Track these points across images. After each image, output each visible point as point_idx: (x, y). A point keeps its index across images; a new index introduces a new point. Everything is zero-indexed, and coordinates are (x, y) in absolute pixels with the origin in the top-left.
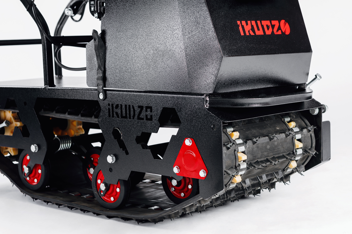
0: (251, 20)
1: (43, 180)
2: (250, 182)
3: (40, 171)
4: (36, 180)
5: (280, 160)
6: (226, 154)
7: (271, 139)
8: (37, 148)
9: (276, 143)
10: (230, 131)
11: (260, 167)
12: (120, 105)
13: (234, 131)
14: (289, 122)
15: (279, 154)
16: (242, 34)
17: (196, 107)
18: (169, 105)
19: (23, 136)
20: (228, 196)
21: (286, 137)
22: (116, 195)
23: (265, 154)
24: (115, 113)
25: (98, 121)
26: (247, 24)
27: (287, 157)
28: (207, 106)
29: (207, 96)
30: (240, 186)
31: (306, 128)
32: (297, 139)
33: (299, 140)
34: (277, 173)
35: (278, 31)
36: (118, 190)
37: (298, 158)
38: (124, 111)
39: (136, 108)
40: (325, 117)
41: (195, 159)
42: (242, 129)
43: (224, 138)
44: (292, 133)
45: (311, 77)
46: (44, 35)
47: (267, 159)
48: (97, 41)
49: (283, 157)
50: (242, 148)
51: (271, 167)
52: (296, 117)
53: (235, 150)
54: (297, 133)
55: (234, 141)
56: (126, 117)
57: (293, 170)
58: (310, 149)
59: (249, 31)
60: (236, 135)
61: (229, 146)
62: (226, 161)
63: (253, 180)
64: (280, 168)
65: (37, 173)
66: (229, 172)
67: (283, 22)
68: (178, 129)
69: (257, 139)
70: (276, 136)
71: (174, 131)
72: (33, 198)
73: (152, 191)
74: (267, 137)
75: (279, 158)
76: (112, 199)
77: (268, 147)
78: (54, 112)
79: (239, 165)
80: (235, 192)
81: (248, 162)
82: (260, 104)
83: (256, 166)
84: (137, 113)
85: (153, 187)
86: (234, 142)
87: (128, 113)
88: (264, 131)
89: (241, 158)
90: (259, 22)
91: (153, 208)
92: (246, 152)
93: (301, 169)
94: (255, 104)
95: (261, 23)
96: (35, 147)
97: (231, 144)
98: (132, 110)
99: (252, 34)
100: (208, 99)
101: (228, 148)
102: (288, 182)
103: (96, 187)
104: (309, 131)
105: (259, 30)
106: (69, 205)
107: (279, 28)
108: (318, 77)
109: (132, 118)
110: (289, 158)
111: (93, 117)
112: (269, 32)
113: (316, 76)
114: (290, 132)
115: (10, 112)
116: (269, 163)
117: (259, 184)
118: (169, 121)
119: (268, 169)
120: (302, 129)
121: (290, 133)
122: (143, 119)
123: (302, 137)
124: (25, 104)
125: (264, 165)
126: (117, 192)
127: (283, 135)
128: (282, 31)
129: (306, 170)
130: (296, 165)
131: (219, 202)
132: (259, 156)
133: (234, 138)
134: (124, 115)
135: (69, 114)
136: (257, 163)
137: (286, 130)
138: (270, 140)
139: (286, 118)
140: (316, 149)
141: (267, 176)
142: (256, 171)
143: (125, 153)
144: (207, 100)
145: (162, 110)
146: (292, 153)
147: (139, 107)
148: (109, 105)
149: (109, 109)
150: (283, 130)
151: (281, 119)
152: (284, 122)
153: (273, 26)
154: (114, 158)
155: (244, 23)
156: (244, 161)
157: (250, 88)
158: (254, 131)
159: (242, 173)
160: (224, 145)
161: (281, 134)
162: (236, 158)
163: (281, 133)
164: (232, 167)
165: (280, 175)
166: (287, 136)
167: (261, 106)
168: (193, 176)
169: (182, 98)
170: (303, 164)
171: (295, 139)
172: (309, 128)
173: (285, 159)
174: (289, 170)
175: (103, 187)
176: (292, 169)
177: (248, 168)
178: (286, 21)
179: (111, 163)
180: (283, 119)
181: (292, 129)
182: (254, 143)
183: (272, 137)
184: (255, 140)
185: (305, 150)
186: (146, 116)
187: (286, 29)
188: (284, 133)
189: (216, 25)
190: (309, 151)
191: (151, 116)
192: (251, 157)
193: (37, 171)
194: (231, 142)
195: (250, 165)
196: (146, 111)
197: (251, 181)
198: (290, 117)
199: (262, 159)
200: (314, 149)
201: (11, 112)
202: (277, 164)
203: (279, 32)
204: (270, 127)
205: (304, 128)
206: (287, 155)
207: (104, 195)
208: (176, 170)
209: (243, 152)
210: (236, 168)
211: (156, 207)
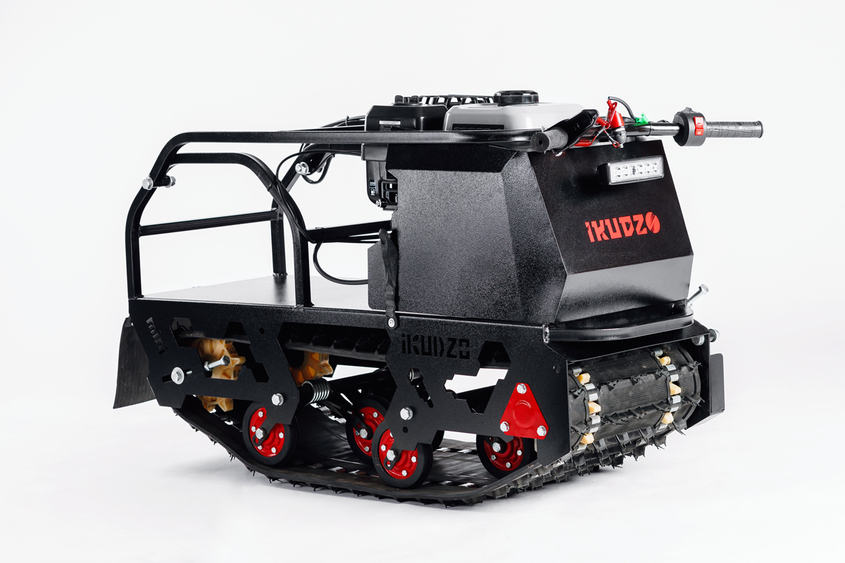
0: (603, 219)
1: (287, 449)
2: (606, 444)
3: (281, 435)
4: (274, 450)
5: (647, 413)
6: (572, 404)
7: (634, 383)
8: (282, 398)
9: (641, 388)
10: (577, 373)
11: (619, 421)
12: (420, 337)
13: (582, 373)
14: (661, 357)
15: (646, 403)
16: (592, 240)
17: (532, 341)
18: (494, 338)
19: (257, 381)
20: (575, 463)
21: (657, 379)
22: (410, 468)
23: (627, 403)
24: (412, 348)
25: (386, 359)
26: (599, 226)
27: (658, 407)
28: (546, 340)
29: (546, 326)
30: (593, 449)
31: (686, 365)
32: (672, 381)
33: (676, 383)
34: (645, 431)
35: (642, 229)
36: (414, 459)
37: (675, 409)
38: (427, 345)
39: (445, 341)
40: (714, 349)
41: (530, 412)
42: (594, 370)
43: (570, 383)
44: (665, 373)
45: (693, 290)
46: (298, 229)
47: (629, 410)
48: (386, 244)
49: (653, 407)
50: (594, 397)
51: (636, 422)
52: (672, 349)
53: (585, 399)
54: (672, 372)
55: (583, 386)
56: (430, 354)
57: (668, 427)
58: (692, 396)
59: (601, 235)
60: (586, 378)
61: (576, 393)
62: (573, 414)
63: (609, 440)
64: (648, 423)
65: (277, 437)
66: (577, 428)
67: (649, 215)
68: (507, 371)
69: (615, 382)
70: (642, 377)
71: (501, 374)
72: (270, 478)
73: (457, 464)
74: (629, 380)
75: (646, 409)
76: (404, 473)
77: (631, 394)
78: (311, 344)
79: (591, 419)
80: (586, 458)
81: (603, 415)
82: (618, 336)
83: (614, 421)
84: (446, 348)
85: (457, 458)
86: (583, 388)
87: (433, 347)
88: (625, 371)
89: (593, 409)
90: (615, 220)
91: (465, 485)
92: (600, 401)
93: (681, 426)
94: (611, 336)
95: (618, 221)
96: (279, 397)
97: (579, 391)
98: (438, 343)
99: (606, 238)
100: (548, 331)
101: (575, 397)
102: (663, 446)
103: (379, 457)
104: (691, 369)
105: (615, 231)
106: (334, 486)
107: (644, 225)
108: (703, 289)
109: (439, 355)
110: (660, 409)
111: (376, 352)
112: (629, 233)
113: (700, 288)
114: (662, 371)
115: (221, 342)
116: (632, 416)
117: (619, 448)
118: (494, 360)
119: (631, 425)
120: (680, 366)
121: (661, 374)
122: (455, 357)
123: (680, 379)
124: (262, 331)
125: (625, 419)
126: (412, 463)
127: (652, 377)
128: (648, 229)
129: (688, 427)
130: (673, 419)
131: (562, 474)
132: (618, 406)
133: (583, 382)
134: (427, 351)
135: (336, 348)
136: (615, 416)
137: (657, 369)
138: (633, 385)
139: (657, 350)
140: (701, 396)
141: (630, 435)
142: (614, 428)
143: (427, 405)
144: (546, 333)
145: (484, 344)
146: (667, 403)
147: (450, 339)
148: (403, 335)
149: (404, 342)
150: (651, 369)
151: (650, 353)
152: (654, 358)
153: (635, 224)
154: (411, 412)
155: (594, 224)
156: (597, 414)
157: (605, 312)
158: (610, 372)
159: (595, 430)
160: (570, 392)
161: (648, 375)
162: (586, 409)
163: (649, 373)
164: (581, 422)
165: (649, 433)
166: (657, 377)
167: (619, 339)
168: (528, 435)
169: (512, 328)
170: (683, 418)
171: (670, 381)
172: (691, 365)
173: (655, 411)
174: (663, 427)
175: (391, 456)
176: (666, 426)
177: (602, 424)
178: (654, 213)
179: (407, 420)
180: (652, 353)
181: (664, 366)
182: (611, 388)
183: (635, 380)
184: (611, 384)
185: (685, 397)
186: (461, 352)
187: (654, 224)
188: (653, 373)
189: (558, 231)
190: (691, 399)
191: (468, 353)
192: (607, 408)
193: (276, 434)
194: (579, 388)
195: (605, 419)
196: (461, 345)
197: (607, 441)
198: (662, 349)
199: (622, 411)
200: (698, 396)
201: (224, 341)
202: (644, 418)
203: (645, 231)
204: (633, 366)
205: (683, 366)
206: (658, 404)
207: (392, 468)
208: (504, 427)
209: (595, 402)
210: (587, 423)
211: (469, 484)
